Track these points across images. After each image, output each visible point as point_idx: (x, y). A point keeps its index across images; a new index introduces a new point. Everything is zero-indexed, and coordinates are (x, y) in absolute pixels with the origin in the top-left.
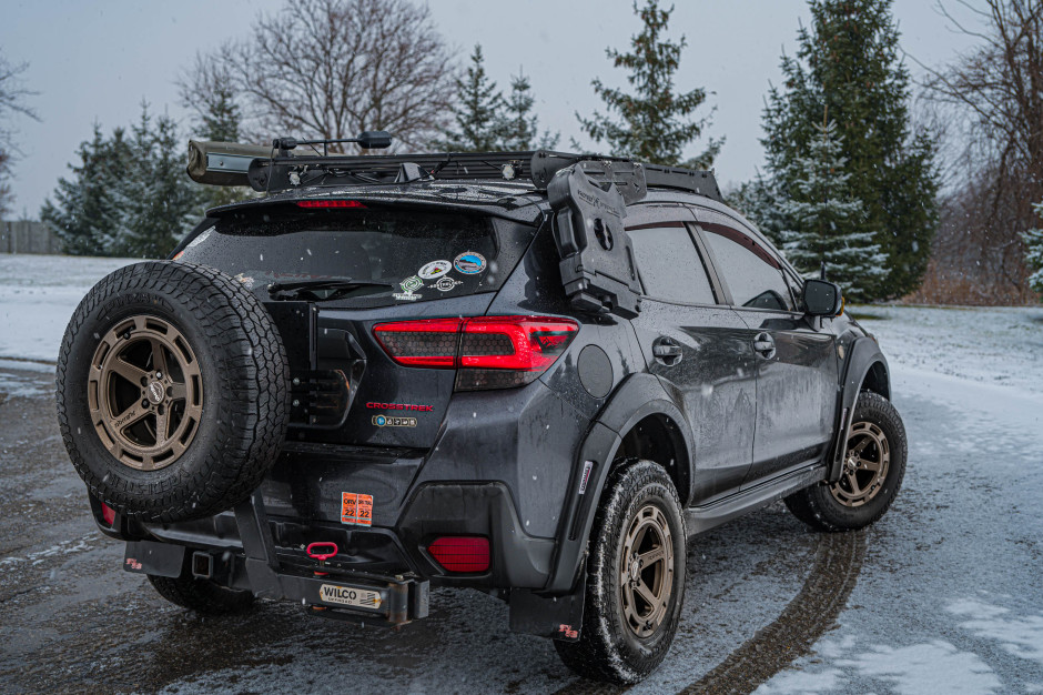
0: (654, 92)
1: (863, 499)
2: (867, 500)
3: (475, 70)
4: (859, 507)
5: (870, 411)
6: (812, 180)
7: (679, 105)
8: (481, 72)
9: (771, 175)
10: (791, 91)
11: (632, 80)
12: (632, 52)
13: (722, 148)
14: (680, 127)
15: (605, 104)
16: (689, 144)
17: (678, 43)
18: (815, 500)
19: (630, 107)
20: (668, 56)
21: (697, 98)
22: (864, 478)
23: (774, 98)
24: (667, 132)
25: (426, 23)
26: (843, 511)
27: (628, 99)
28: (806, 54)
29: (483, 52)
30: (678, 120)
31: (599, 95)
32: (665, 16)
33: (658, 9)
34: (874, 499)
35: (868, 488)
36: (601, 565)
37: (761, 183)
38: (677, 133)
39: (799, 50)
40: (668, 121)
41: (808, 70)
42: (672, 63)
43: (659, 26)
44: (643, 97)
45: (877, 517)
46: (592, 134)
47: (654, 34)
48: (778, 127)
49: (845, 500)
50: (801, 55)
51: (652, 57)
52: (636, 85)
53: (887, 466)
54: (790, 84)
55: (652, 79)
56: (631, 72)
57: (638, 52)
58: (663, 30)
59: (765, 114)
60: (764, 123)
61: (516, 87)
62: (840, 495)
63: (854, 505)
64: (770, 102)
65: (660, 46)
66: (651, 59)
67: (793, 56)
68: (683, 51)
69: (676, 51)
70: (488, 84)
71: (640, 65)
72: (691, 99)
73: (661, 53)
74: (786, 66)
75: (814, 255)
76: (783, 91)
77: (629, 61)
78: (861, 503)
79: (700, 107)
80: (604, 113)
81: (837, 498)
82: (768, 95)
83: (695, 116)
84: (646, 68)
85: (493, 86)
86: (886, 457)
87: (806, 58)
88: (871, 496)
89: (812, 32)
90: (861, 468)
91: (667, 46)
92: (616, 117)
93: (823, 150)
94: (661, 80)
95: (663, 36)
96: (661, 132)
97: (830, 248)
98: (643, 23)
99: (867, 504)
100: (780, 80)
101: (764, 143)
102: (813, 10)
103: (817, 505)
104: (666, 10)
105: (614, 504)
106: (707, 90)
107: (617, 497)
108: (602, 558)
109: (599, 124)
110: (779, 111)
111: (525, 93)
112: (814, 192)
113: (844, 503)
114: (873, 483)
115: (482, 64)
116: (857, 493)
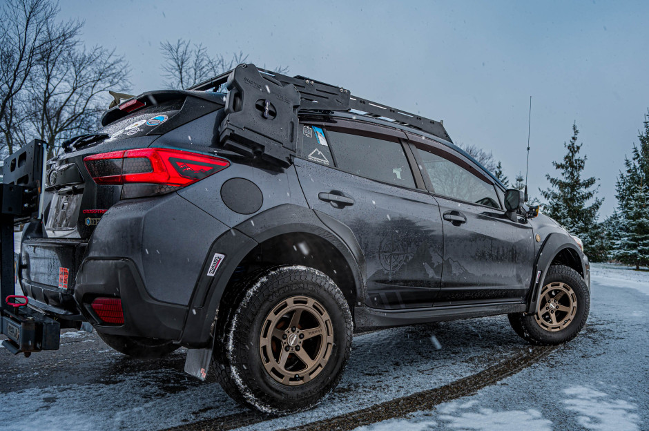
0: (572, 179)
1: (559, 327)
2: (561, 328)
3: (498, 172)
4: (556, 332)
5: (562, 276)
6: (634, 210)
7: (584, 184)
8: (501, 172)
9: (621, 211)
10: (629, 174)
11: (563, 174)
12: (564, 163)
13: (603, 202)
14: (584, 194)
15: (551, 184)
16: (588, 201)
17: (583, 158)
18: (525, 325)
19: (562, 185)
20: (579, 164)
21: (591, 181)
22: (561, 316)
23: (622, 178)
24: (578, 196)
25: (491, 160)
26: (544, 333)
27: (560, 182)
28: (637, 158)
29: (501, 165)
30: (583, 191)
31: (549, 181)
32: (578, 148)
33: (575, 145)
34: (566, 328)
35: (563, 322)
36: (233, 329)
37: (616, 215)
38: (583, 196)
39: (634, 157)
40: (579, 191)
41: (638, 166)
42: (581, 167)
43: (576, 152)
44: (568, 181)
45: (569, 339)
46: (545, 197)
47: (573, 155)
48: (624, 190)
49: (547, 327)
50: (634, 159)
51: (572, 164)
52: (565, 176)
53: (575, 310)
54: (629, 171)
55: (572, 174)
56: (563, 171)
57: (567, 163)
58: (577, 153)
59: (617, 184)
60: (617, 188)
61: (518, 180)
62: (542, 324)
63: (553, 330)
64: (620, 180)
65: (576, 160)
66: (572, 165)
67: (630, 159)
68: (586, 162)
69: (582, 162)
70: (503, 178)
71: (567, 168)
72: (589, 182)
73: (576, 163)
74: (628, 164)
75: (634, 243)
76: (625, 174)
77: (561, 166)
78: (558, 330)
79: (593, 185)
80: (551, 189)
81: (541, 326)
82: (619, 177)
83: (591, 189)
84: (570, 169)
85: (505, 178)
86: (575, 304)
87: (636, 160)
88: (565, 326)
89: (640, 149)
90: (559, 309)
91: (578, 160)
92: (556, 190)
93: (640, 197)
94: (575, 174)
95: (577, 156)
96: (575, 195)
97: (642, 239)
98: (569, 151)
99: (562, 331)
100: (624, 170)
101: (617, 197)
102: (641, 140)
103: (526, 328)
104: (579, 145)
105: (254, 288)
106: (596, 178)
107: (259, 285)
108: (234, 324)
109: (549, 193)
110: (624, 183)
111: (522, 182)
112: (635, 214)
113: (545, 329)
114: (566, 318)
115: (501, 169)
116: (555, 323)
